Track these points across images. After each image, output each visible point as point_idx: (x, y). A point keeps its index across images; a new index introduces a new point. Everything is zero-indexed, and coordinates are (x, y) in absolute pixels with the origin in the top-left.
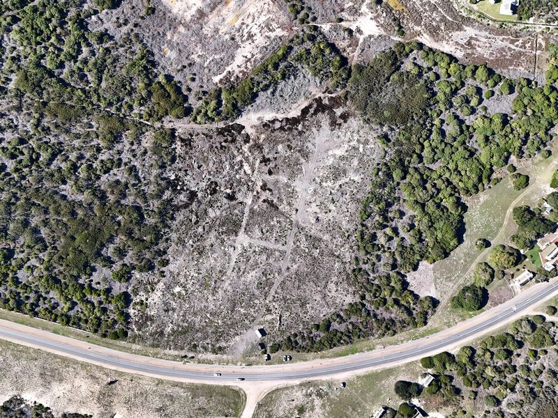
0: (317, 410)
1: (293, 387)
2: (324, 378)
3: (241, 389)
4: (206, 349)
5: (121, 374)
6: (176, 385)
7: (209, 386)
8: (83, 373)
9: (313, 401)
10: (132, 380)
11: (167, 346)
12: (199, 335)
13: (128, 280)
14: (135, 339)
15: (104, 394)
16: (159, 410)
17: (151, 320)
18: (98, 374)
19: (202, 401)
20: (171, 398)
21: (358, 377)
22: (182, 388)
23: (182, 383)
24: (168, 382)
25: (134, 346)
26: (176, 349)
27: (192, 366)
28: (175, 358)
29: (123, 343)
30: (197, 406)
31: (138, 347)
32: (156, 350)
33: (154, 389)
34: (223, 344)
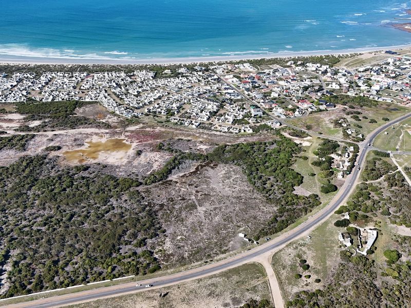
0: (307, 252)
1: (283, 249)
2: (296, 238)
3: (254, 262)
4: (217, 254)
5: (169, 288)
6: (211, 277)
7: (233, 269)
8: (140, 299)
9: (301, 249)
10: (179, 288)
11: (191, 262)
12: (207, 250)
13: (145, 244)
14: (167, 268)
15: (164, 303)
16: (209, 295)
17: (172, 255)
18: (151, 295)
19: (235, 278)
20: (213, 285)
21: (313, 231)
22: (216, 277)
23: (215, 275)
24: (205, 278)
25: (169, 271)
26: (197, 261)
27: (214, 264)
28: (201, 265)
29: (160, 272)
30: (234, 282)
31: (172, 270)
32: (185, 267)
33: (198, 285)
34: (225, 248)
